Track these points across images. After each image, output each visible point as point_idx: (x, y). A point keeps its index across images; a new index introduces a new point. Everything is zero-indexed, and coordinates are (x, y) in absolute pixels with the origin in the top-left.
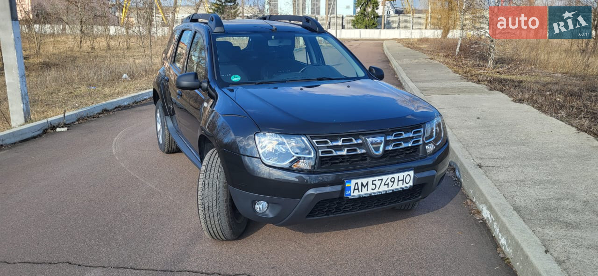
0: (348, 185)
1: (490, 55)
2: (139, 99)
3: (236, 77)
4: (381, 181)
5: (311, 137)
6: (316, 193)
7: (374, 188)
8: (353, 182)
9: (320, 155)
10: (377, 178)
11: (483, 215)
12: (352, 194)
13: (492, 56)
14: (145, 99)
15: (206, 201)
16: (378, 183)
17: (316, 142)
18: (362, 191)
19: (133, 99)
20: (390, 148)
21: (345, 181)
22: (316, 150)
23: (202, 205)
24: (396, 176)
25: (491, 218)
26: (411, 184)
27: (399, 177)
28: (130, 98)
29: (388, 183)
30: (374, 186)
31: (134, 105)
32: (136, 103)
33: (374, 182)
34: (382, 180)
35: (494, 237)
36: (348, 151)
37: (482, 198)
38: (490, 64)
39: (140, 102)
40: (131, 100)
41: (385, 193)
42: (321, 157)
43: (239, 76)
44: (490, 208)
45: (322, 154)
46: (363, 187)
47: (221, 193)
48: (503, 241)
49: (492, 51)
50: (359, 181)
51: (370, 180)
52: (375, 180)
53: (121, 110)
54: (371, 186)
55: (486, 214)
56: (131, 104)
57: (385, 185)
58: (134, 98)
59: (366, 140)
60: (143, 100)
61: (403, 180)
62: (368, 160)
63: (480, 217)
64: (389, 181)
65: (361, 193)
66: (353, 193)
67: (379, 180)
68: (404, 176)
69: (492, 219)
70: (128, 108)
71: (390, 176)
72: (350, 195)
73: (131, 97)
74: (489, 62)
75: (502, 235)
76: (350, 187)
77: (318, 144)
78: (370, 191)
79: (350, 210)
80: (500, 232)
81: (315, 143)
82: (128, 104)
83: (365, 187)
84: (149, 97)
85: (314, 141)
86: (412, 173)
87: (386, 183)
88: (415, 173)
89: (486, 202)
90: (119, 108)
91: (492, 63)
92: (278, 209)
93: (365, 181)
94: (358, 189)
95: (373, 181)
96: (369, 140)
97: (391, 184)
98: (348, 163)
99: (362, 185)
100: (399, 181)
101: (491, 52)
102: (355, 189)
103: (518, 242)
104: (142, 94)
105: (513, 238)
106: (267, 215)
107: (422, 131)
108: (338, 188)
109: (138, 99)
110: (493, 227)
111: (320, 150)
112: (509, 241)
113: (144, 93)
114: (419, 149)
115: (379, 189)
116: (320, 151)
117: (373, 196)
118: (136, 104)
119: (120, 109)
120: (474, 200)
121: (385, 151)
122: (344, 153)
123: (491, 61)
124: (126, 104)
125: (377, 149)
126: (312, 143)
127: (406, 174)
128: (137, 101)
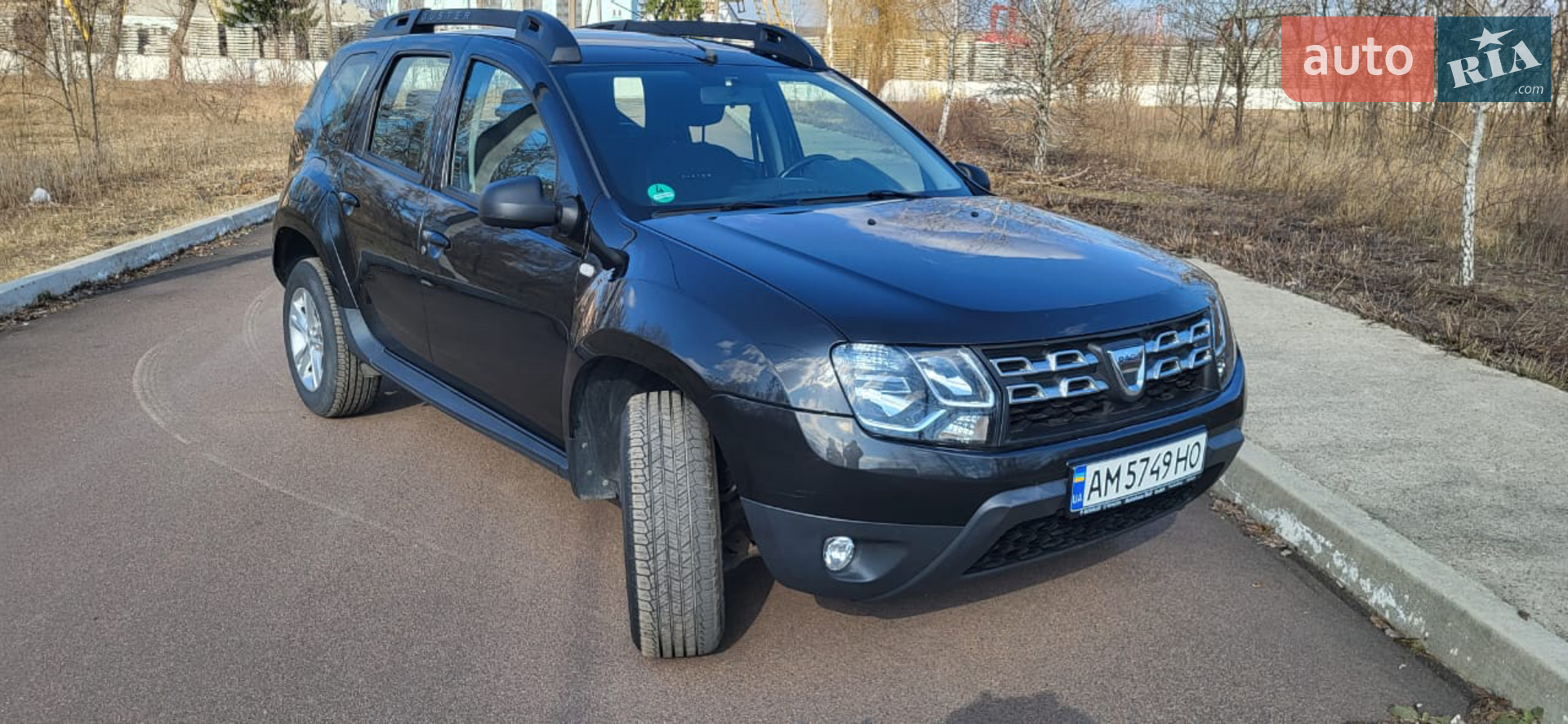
0: (1077, 479)
1: (1039, 143)
2: (135, 263)
3: (662, 191)
4: (1145, 463)
5: (983, 351)
6: (1010, 506)
7: (1130, 484)
8: (1091, 468)
9: (1011, 401)
10: (1138, 456)
11: (1283, 535)
12: (1086, 503)
13: (1041, 145)
14: (153, 262)
15: (660, 548)
16: (1138, 469)
17: (1000, 365)
18: (1105, 494)
19: (121, 261)
20: (1156, 374)
21: (1074, 468)
22: (998, 387)
23: (647, 561)
24: (1173, 447)
25: (1318, 542)
26: (1198, 468)
27: (1179, 450)
28: (111, 258)
29: (1159, 468)
30: (1131, 477)
31: (127, 279)
32: (128, 272)
33: (1133, 468)
34: (1147, 460)
35: (1344, 588)
36: (1072, 386)
37: (1268, 495)
38: (1039, 162)
39: (140, 269)
40: (116, 263)
41: (1150, 494)
42: (1013, 406)
43: (669, 188)
44: (1308, 516)
45: (1014, 397)
46: (1109, 481)
47: (703, 524)
48: (1380, 598)
49: (1043, 132)
50: (1102, 466)
51: (1123, 461)
52: (1134, 463)
53: (94, 294)
54: (1125, 479)
55: (1291, 530)
56: (117, 277)
57: (1152, 473)
58: (125, 260)
59: (1108, 356)
60: (148, 266)
61: (1185, 458)
62: (1108, 409)
63: (1275, 541)
64: (1160, 463)
65: (1104, 499)
66: (1089, 499)
67: (1142, 461)
68: (1188, 447)
69: (1323, 545)
70: (114, 290)
71: (1163, 450)
72: (1080, 505)
73: (113, 256)
74: (1037, 158)
75: (1372, 581)
76: (1082, 484)
77: (1003, 371)
78: (1123, 492)
79: (1057, 546)
80: (1363, 574)
81: (996, 366)
82: (109, 278)
83: (1112, 481)
84: (163, 256)
85: (994, 362)
86: (1202, 438)
87: (1155, 469)
88: (1209, 437)
89: (1288, 503)
90: (87, 290)
91: (1041, 160)
92: (892, 558)
93: (1112, 465)
94: (1099, 489)
95: (1131, 464)
96: (1116, 356)
97: (1163, 469)
98: (1066, 420)
99: (1109, 476)
100: (1179, 460)
101: (1040, 134)
102: (1092, 490)
103: (1443, 597)
104: (142, 247)
105: (1419, 589)
106: (856, 576)
107: (1208, 327)
108: (1057, 488)
109: (133, 262)
110: (1332, 565)
111: (1008, 388)
112: (1407, 597)
113: (149, 245)
114: (1203, 377)
115: (1139, 485)
116: (1010, 389)
117: (1128, 504)
118: (131, 275)
119: (90, 293)
120: (1238, 500)
121: (1147, 382)
122: (1063, 389)
123: (1040, 157)
124: (102, 275)
125: (1131, 379)
126: (990, 369)
127: (1191, 441)
128: (131, 267)
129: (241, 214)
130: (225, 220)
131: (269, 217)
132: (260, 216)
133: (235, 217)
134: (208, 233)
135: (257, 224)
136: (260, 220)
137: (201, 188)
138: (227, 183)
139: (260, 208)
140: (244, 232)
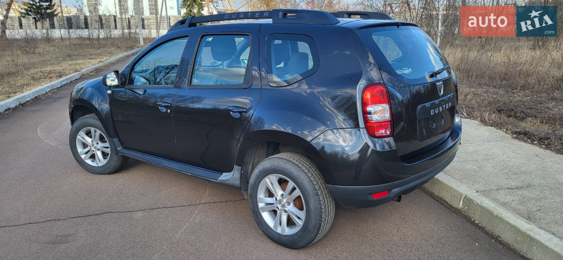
129: (53, 85)
130: (48, 87)
131: (62, 85)
132: (59, 85)
133: (51, 86)
134: (43, 91)
135: (58, 88)
136: (59, 86)
137: (32, 77)
138: (42, 75)
139: (59, 82)
140: (54, 90)
